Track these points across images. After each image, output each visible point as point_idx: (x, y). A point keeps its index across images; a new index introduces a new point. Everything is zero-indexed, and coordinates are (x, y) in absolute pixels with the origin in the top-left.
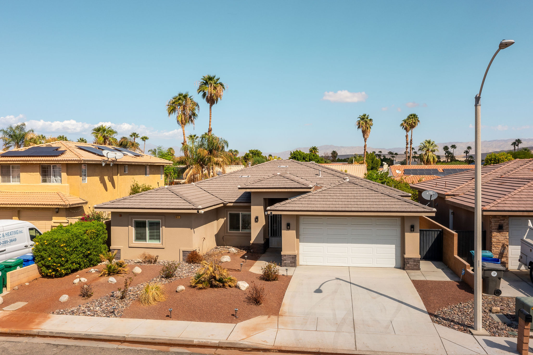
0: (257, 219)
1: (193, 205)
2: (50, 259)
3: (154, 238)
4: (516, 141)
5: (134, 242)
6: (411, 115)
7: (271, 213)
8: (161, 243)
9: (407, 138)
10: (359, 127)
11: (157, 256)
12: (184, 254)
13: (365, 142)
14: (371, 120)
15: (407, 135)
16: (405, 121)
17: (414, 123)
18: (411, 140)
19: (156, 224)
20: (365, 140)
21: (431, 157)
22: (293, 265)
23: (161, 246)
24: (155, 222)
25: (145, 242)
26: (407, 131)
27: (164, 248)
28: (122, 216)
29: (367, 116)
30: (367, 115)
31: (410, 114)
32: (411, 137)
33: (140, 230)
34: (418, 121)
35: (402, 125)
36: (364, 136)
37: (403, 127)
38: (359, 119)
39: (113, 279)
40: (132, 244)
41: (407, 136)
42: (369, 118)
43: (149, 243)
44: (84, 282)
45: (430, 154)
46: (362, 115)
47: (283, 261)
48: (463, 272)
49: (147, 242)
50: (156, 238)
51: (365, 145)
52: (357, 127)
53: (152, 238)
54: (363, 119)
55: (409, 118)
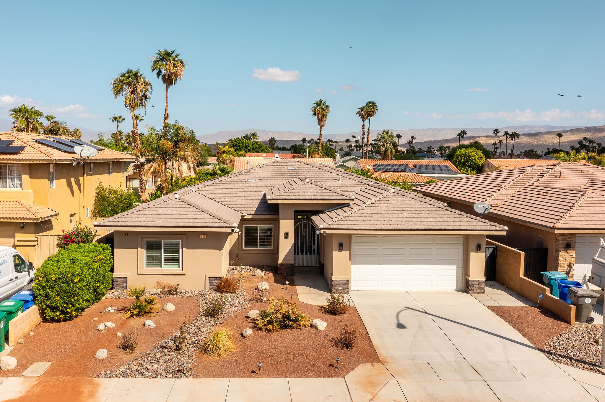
0: (286, 235)
1: (225, 222)
2: (58, 298)
3: (171, 263)
4: (462, 132)
5: (144, 268)
6: (370, 103)
7: (325, 232)
8: (180, 268)
9: (363, 127)
10: (314, 114)
11: (178, 285)
12: (210, 281)
13: (321, 131)
14: (327, 107)
15: (364, 124)
16: (362, 109)
17: (372, 111)
18: (369, 130)
19: (173, 245)
20: (321, 129)
21: (389, 149)
22: (346, 291)
23: (181, 272)
24: (171, 243)
25: (160, 268)
26: (364, 120)
27: (185, 275)
28: (129, 235)
29: (324, 102)
30: (324, 101)
31: (369, 101)
32: (369, 127)
33: (154, 253)
34: (377, 110)
35: (358, 113)
36: (319, 125)
37: (359, 116)
38: (315, 105)
39: (151, 323)
40: (142, 270)
41: (363, 126)
42: (326, 105)
43: (166, 268)
44: (111, 327)
45: (387, 146)
46: (318, 100)
47: (334, 287)
48: (541, 296)
49: (162, 268)
50: (173, 263)
51: (320, 135)
52: (312, 113)
53: (167, 262)
54: (320, 105)
55: (367, 106)
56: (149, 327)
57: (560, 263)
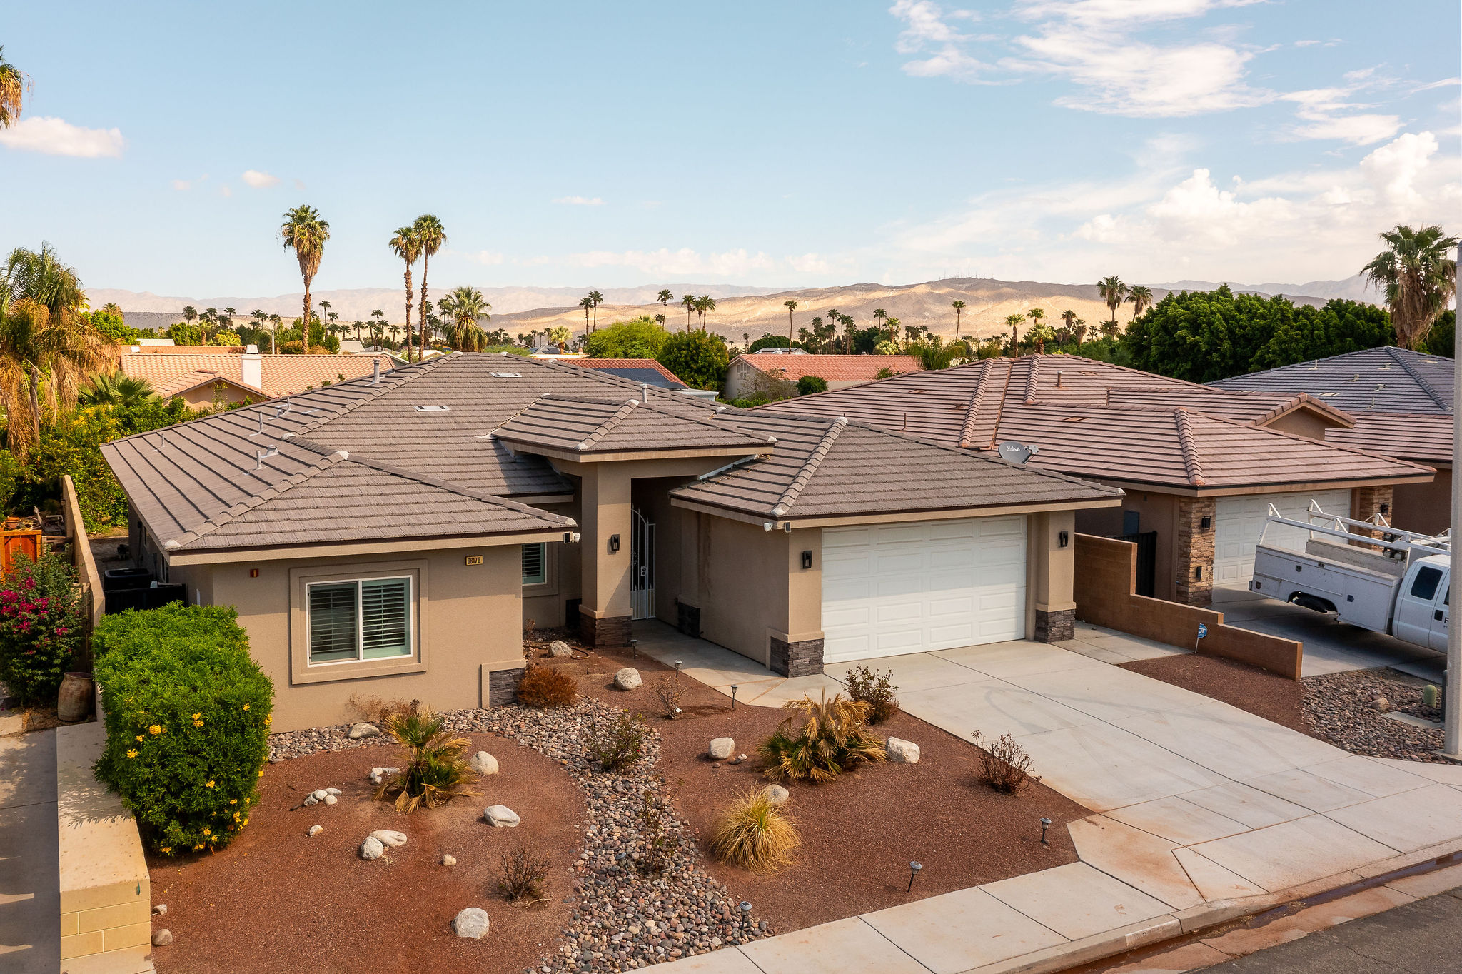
0: (614, 543)
3: (380, 643)
5: (309, 666)
6: (425, 219)
7: (788, 525)
8: (412, 655)
9: (407, 279)
10: (290, 241)
11: (416, 703)
12: (493, 682)
13: (307, 286)
14: (323, 224)
15: (408, 271)
16: (405, 233)
17: (433, 240)
18: (424, 287)
19: (384, 591)
20: (307, 281)
21: (475, 334)
22: (816, 666)
23: (415, 666)
24: (380, 586)
25: (354, 661)
26: (408, 259)
27: (424, 672)
28: (260, 573)
29: (314, 213)
30: (311, 210)
31: (423, 214)
32: (425, 280)
33: (335, 619)
34: (444, 236)
35: (394, 242)
36: (303, 271)
37: (397, 251)
38: (288, 219)
40: (302, 672)
41: (408, 275)
42: (318, 219)
43: (369, 659)
44: (400, 844)
45: (470, 326)
46: (297, 208)
47: (793, 659)
48: (1202, 630)
49: (362, 660)
50: (385, 642)
51: (305, 296)
52: (283, 240)
53: (373, 641)
54: (302, 219)
55: (419, 225)
56: (505, 826)
57: (1193, 559)
